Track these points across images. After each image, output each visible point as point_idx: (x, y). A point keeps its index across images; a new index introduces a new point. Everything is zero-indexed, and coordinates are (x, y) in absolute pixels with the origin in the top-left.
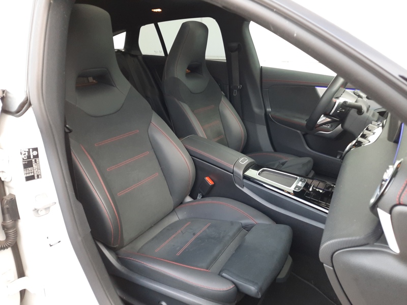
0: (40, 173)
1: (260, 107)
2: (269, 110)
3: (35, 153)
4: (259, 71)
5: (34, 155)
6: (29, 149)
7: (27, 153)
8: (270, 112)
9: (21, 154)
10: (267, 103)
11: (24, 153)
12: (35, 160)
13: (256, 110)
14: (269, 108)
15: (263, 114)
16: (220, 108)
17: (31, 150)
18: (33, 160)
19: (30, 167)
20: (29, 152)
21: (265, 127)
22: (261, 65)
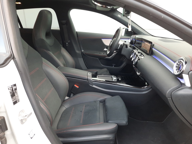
0: (19, 98)
1: (79, 50)
2: (83, 51)
3: (15, 87)
4: (76, 33)
5: (15, 88)
6: (12, 86)
7: (11, 88)
8: (83, 52)
9: (9, 89)
10: (82, 48)
11: (10, 88)
12: (16, 91)
13: (77, 52)
14: (82, 50)
15: (81, 53)
16: (62, 52)
17: (13, 86)
18: (15, 92)
19: (14, 96)
20: (12, 87)
21: (82, 59)
22: (76, 31)
